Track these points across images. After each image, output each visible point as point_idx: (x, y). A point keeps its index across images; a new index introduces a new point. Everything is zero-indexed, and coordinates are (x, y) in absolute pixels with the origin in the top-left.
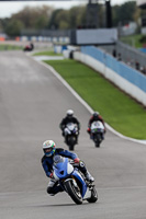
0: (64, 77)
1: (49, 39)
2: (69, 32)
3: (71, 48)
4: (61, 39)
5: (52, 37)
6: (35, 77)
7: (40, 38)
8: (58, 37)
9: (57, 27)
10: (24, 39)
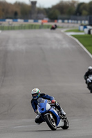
0: (85, 46)
1: (76, 22)
2: (88, 17)
3: (89, 27)
4: (83, 22)
5: (77, 20)
6: (66, 45)
7: (70, 21)
8: (81, 20)
9: (80, 14)
10: (60, 21)
